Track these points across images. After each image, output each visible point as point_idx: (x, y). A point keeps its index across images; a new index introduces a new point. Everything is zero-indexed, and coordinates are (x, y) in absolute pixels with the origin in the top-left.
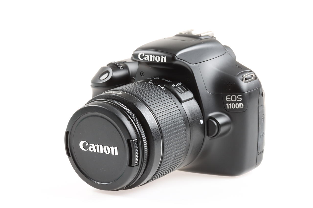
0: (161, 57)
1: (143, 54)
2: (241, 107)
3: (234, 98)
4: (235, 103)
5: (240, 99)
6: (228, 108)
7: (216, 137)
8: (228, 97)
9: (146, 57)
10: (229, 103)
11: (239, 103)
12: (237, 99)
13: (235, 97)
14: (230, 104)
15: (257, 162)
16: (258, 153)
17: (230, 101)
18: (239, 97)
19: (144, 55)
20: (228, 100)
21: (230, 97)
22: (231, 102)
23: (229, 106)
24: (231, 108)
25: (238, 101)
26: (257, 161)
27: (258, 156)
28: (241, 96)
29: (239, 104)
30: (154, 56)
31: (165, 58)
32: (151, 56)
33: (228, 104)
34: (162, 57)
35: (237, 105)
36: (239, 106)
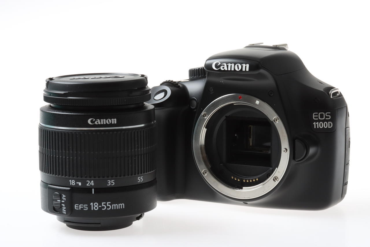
0: (242, 65)
1: (218, 63)
2: (330, 127)
3: (322, 116)
4: (323, 121)
5: (329, 117)
6: (315, 127)
7: (304, 160)
8: (315, 115)
9: (223, 66)
10: (316, 121)
11: (327, 121)
12: (326, 117)
13: (323, 114)
14: (317, 123)
15: (343, 195)
16: (344, 184)
17: (317, 119)
18: (328, 114)
19: (220, 64)
20: (315, 118)
21: (318, 115)
22: (319, 121)
23: (316, 125)
24: (318, 127)
25: (326, 119)
26: (343, 193)
27: (344, 187)
28: (330, 113)
29: (328, 123)
30: (233, 65)
31: (248, 66)
32: (229, 65)
33: (314, 123)
34: (244, 65)
35: (326, 124)
36: (328, 125)
